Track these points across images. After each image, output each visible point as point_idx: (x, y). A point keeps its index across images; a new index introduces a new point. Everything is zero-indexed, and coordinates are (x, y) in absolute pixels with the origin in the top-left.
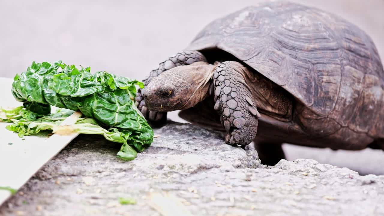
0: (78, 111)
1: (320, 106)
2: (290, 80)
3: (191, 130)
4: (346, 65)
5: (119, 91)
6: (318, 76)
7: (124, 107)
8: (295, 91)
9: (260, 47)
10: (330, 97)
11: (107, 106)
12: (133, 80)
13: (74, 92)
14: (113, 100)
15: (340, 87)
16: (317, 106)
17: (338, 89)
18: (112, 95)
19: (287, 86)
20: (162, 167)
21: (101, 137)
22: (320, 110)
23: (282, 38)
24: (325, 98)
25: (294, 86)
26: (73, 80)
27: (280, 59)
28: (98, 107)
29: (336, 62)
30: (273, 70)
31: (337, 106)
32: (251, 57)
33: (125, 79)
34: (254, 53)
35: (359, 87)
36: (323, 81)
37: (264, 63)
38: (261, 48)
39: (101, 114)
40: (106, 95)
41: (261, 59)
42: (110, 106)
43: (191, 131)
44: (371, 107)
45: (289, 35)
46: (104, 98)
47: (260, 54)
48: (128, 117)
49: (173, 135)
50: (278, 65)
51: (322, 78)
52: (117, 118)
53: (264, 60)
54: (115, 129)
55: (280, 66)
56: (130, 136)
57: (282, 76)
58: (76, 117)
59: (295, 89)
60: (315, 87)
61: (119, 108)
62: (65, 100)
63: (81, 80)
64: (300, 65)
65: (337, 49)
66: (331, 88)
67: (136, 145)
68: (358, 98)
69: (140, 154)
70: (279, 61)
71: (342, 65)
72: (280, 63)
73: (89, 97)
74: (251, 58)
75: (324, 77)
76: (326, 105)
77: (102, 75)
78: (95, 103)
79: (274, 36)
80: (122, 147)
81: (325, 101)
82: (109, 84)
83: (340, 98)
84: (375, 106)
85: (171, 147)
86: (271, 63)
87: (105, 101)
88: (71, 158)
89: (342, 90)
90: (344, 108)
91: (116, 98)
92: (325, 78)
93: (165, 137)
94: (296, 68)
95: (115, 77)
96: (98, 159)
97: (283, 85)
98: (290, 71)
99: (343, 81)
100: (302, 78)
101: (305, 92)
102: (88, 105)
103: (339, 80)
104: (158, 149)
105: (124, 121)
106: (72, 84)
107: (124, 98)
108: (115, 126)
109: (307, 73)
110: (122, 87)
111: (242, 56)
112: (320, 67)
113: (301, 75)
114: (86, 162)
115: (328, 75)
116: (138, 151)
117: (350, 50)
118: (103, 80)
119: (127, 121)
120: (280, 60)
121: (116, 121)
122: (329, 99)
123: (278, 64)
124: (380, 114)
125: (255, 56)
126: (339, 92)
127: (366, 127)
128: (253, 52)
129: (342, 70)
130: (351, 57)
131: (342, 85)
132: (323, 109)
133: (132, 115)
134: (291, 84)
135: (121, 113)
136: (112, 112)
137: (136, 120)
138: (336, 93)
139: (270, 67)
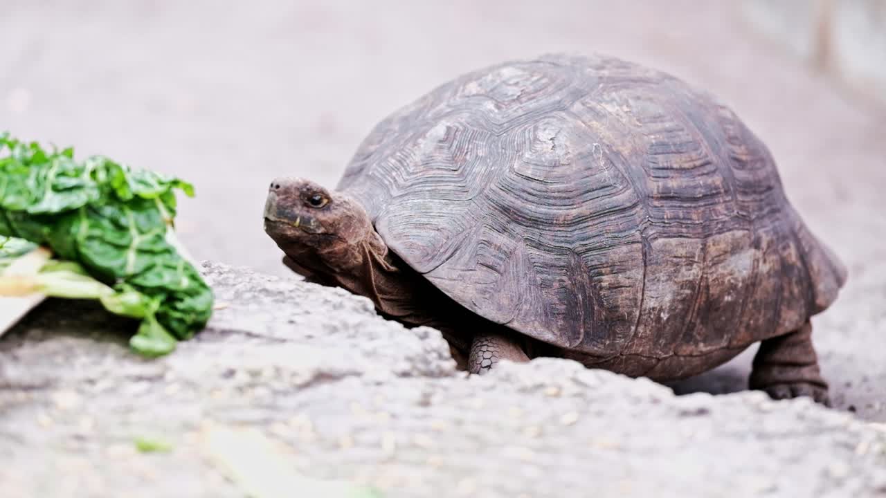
0: (45, 245)
1: (602, 338)
2: (525, 307)
3: (301, 294)
4: (656, 238)
5: (138, 203)
6: (591, 278)
7: (149, 237)
8: (535, 329)
9: (458, 235)
10: (623, 316)
11: (111, 235)
12: (170, 178)
13: (37, 201)
14: (123, 221)
15: (643, 290)
16: (593, 340)
17: (639, 296)
18: (121, 210)
19: (518, 321)
20: (231, 373)
21: (94, 305)
22: (602, 346)
23: (509, 200)
24: (610, 322)
25: (533, 319)
26: (33, 176)
27: (504, 257)
28: (90, 238)
29: (631, 239)
30: (485, 292)
31: (641, 329)
32: (437, 264)
33: (153, 176)
34: (445, 252)
35: (694, 273)
36: (601, 288)
37: (465, 275)
38: (461, 237)
39: (96, 253)
40: (109, 211)
41: (458, 267)
42: (117, 235)
43: (299, 296)
44: (728, 298)
45: (524, 191)
46: (103, 217)
47: (458, 252)
48: (159, 260)
49: (260, 303)
50: (496, 274)
51: (600, 281)
52: (132, 262)
53: (464, 268)
54: (127, 288)
55: (502, 275)
56: (162, 304)
57: (505, 302)
58: (38, 258)
59: (536, 323)
60: (584, 303)
61: (137, 240)
62: (16, 220)
63: (51, 175)
64: (549, 262)
65: (635, 206)
66: (622, 298)
67: (175, 325)
68: (692, 295)
69: (183, 345)
70: (501, 263)
71: (646, 241)
72: (502, 269)
73: (69, 214)
74: (437, 267)
75: (604, 278)
76: (615, 333)
77: (99, 163)
78: (82, 229)
79: (491, 196)
80: (143, 328)
81: (610, 326)
82: (116, 184)
83: (647, 311)
84: (738, 293)
85: (255, 331)
86: (481, 273)
87: (106, 223)
88: (27, 350)
89: (647, 293)
90: (659, 326)
91: (130, 218)
92: (607, 280)
93: (240, 308)
94: (538, 272)
95: (129, 170)
96: (88, 354)
97: (509, 322)
98: (524, 283)
99: (650, 276)
100: (553, 291)
101: (561, 322)
102: (68, 232)
103: (640, 277)
104: (225, 333)
105: (149, 268)
106: (31, 183)
107: (149, 218)
108: (129, 280)
109: (565, 278)
110: (145, 192)
111: (420, 262)
112: (593, 258)
113: (550, 286)
114: (59, 359)
115: (612, 272)
116: (179, 337)
117: (666, 196)
118: (102, 176)
119: (156, 270)
120: (501, 259)
121: (130, 270)
122: (621, 319)
123: (499, 272)
124: (755, 302)
125: (447, 259)
126: (642, 300)
127: (722, 337)
128: (442, 251)
129: (645, 254)
130: (668, 213)
131: (648, 284)
132: (608, 342)
133: (167, 256)
134: (526, 314)
135: (141, 252)
136: (121, 248)
137: (174, 268)
138: (636, 304)
139: (478, 285)
